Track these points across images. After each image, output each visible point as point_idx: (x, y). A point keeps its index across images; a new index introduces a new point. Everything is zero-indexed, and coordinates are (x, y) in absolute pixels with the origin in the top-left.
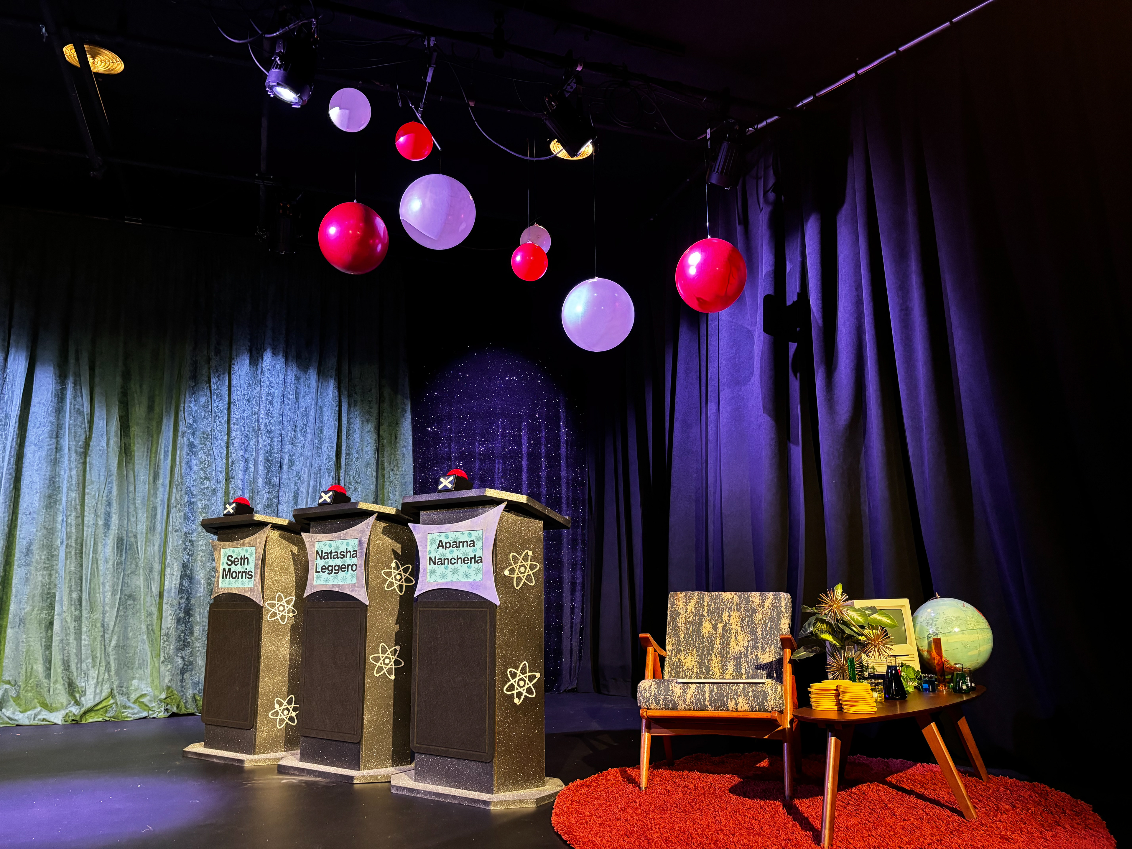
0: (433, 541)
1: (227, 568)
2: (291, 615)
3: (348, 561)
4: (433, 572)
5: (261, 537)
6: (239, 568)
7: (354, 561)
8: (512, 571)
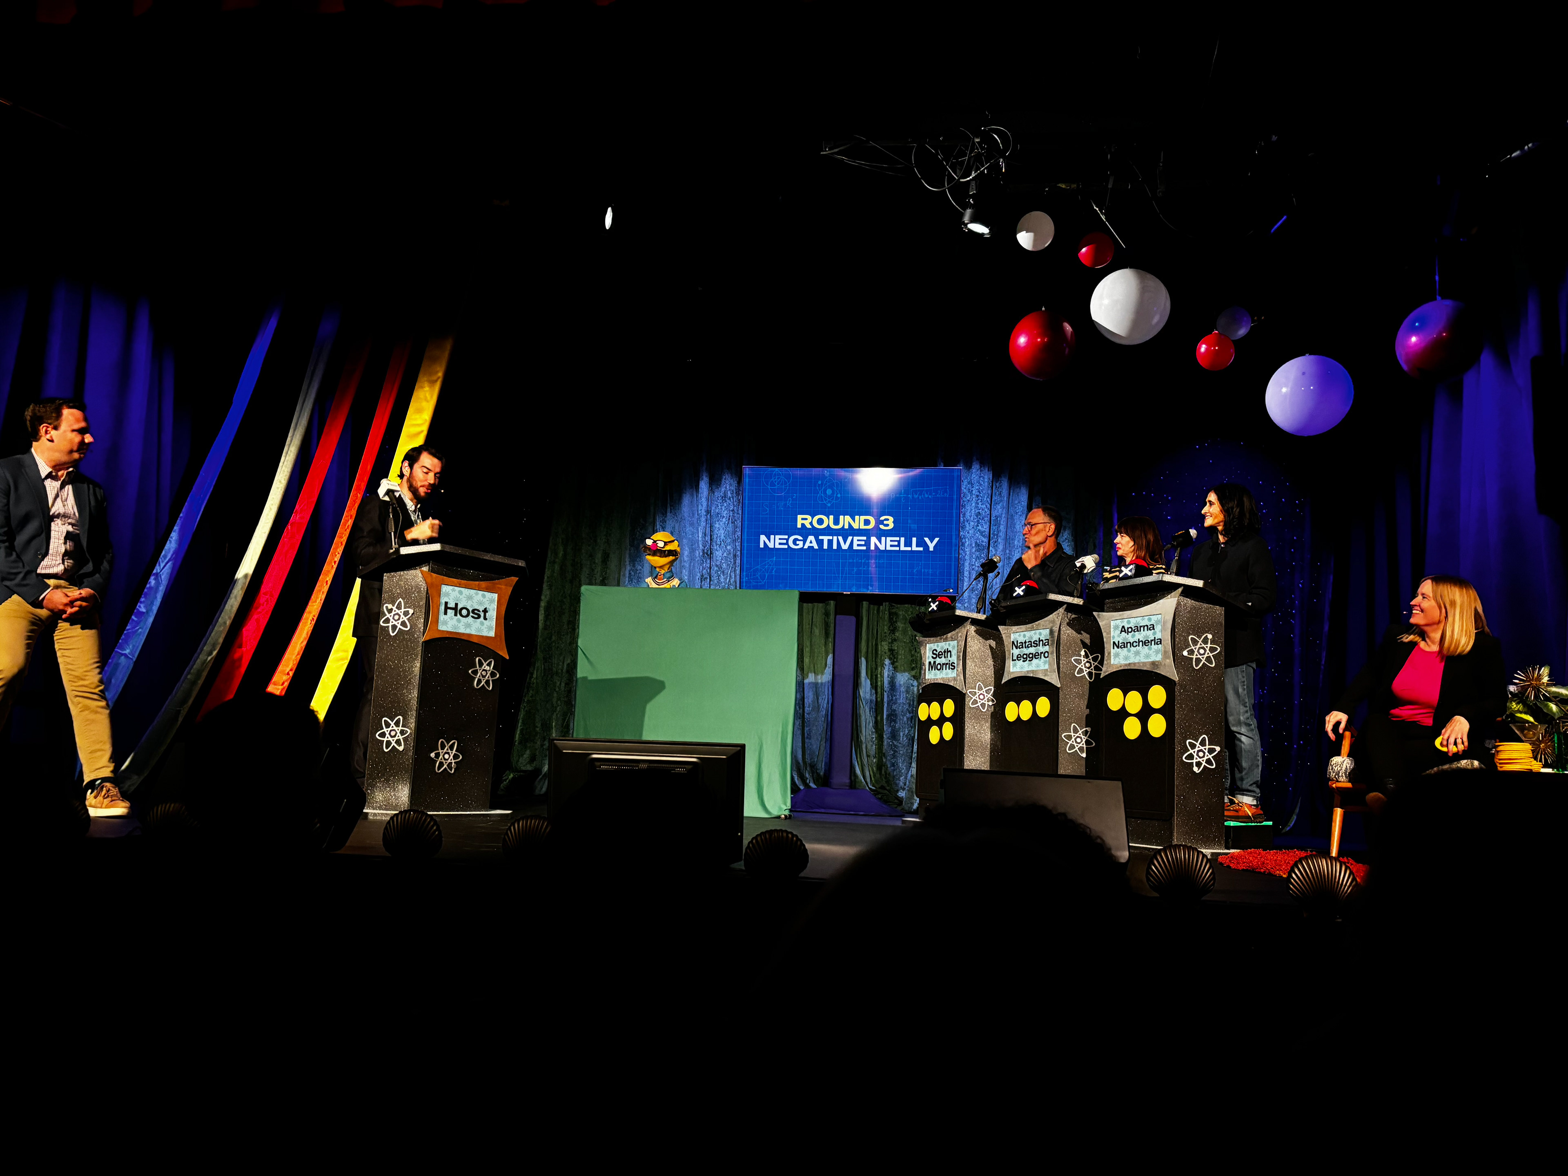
0: (1116, 627)
1: (932, 661)
2: (990, 703)
3: (1041, 649)
4: (1117, 655)
5: (961, 632)
6: (943, 660)
7: (1047, 648)
8: (1191, 652)
